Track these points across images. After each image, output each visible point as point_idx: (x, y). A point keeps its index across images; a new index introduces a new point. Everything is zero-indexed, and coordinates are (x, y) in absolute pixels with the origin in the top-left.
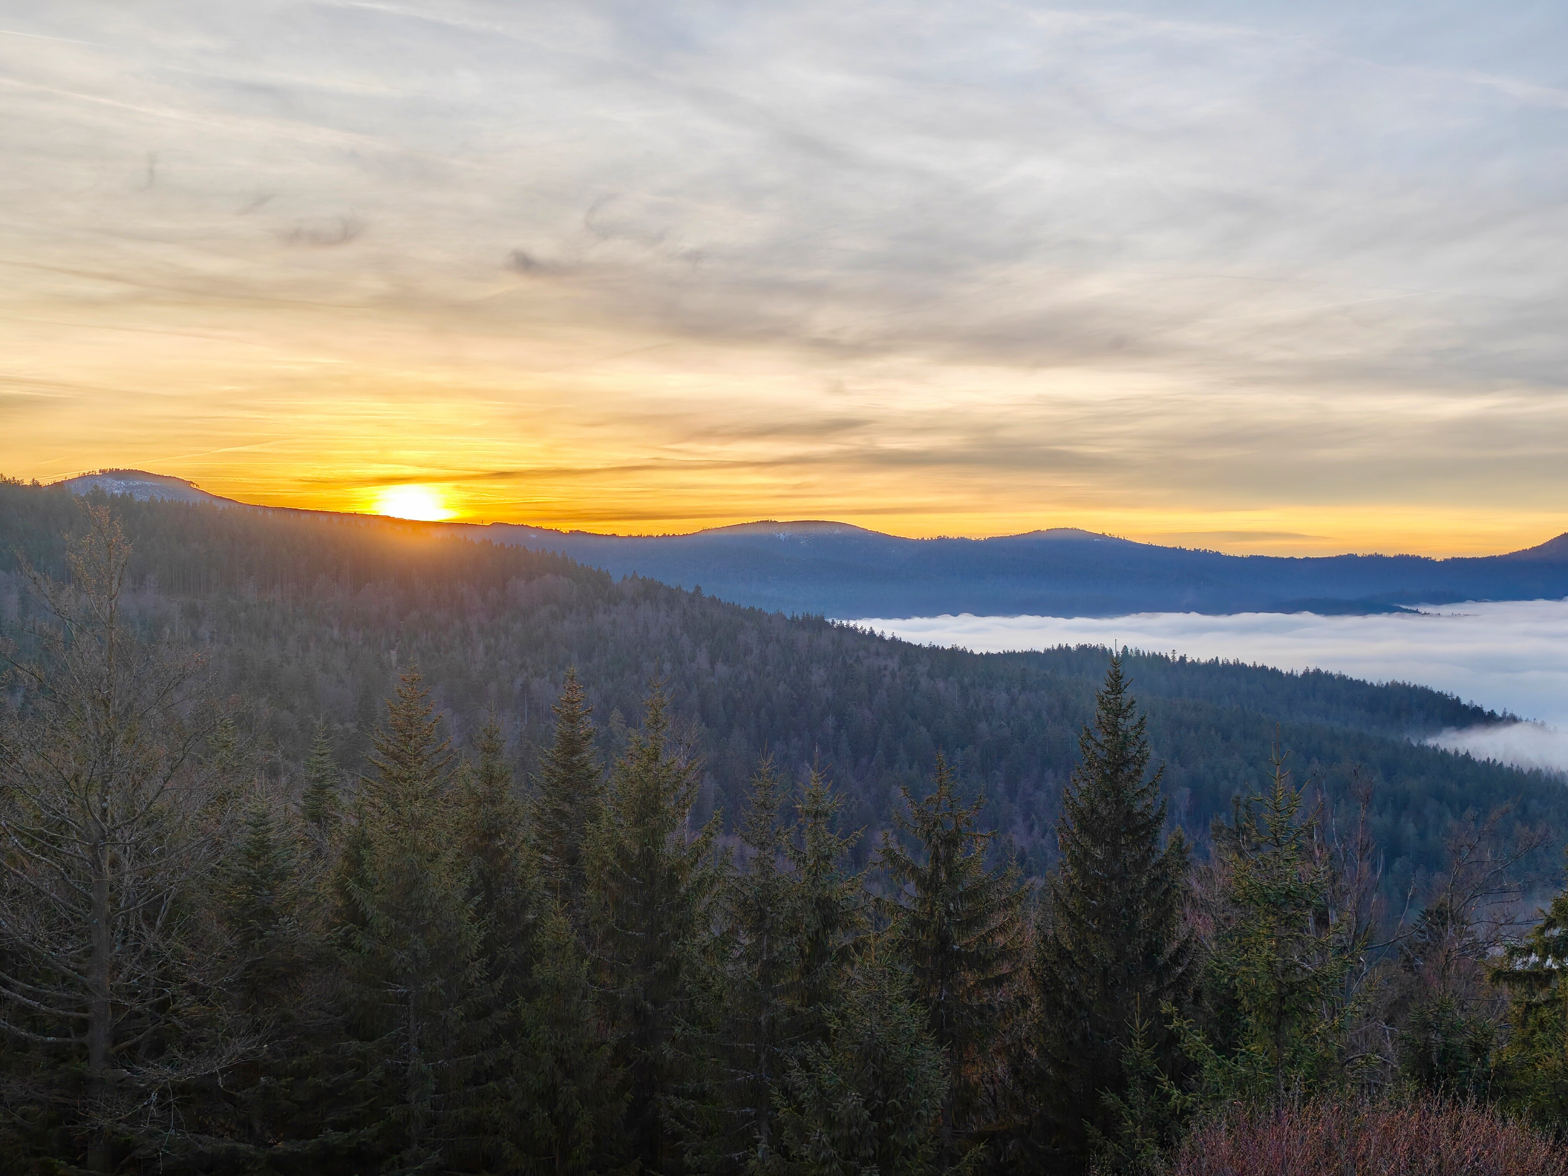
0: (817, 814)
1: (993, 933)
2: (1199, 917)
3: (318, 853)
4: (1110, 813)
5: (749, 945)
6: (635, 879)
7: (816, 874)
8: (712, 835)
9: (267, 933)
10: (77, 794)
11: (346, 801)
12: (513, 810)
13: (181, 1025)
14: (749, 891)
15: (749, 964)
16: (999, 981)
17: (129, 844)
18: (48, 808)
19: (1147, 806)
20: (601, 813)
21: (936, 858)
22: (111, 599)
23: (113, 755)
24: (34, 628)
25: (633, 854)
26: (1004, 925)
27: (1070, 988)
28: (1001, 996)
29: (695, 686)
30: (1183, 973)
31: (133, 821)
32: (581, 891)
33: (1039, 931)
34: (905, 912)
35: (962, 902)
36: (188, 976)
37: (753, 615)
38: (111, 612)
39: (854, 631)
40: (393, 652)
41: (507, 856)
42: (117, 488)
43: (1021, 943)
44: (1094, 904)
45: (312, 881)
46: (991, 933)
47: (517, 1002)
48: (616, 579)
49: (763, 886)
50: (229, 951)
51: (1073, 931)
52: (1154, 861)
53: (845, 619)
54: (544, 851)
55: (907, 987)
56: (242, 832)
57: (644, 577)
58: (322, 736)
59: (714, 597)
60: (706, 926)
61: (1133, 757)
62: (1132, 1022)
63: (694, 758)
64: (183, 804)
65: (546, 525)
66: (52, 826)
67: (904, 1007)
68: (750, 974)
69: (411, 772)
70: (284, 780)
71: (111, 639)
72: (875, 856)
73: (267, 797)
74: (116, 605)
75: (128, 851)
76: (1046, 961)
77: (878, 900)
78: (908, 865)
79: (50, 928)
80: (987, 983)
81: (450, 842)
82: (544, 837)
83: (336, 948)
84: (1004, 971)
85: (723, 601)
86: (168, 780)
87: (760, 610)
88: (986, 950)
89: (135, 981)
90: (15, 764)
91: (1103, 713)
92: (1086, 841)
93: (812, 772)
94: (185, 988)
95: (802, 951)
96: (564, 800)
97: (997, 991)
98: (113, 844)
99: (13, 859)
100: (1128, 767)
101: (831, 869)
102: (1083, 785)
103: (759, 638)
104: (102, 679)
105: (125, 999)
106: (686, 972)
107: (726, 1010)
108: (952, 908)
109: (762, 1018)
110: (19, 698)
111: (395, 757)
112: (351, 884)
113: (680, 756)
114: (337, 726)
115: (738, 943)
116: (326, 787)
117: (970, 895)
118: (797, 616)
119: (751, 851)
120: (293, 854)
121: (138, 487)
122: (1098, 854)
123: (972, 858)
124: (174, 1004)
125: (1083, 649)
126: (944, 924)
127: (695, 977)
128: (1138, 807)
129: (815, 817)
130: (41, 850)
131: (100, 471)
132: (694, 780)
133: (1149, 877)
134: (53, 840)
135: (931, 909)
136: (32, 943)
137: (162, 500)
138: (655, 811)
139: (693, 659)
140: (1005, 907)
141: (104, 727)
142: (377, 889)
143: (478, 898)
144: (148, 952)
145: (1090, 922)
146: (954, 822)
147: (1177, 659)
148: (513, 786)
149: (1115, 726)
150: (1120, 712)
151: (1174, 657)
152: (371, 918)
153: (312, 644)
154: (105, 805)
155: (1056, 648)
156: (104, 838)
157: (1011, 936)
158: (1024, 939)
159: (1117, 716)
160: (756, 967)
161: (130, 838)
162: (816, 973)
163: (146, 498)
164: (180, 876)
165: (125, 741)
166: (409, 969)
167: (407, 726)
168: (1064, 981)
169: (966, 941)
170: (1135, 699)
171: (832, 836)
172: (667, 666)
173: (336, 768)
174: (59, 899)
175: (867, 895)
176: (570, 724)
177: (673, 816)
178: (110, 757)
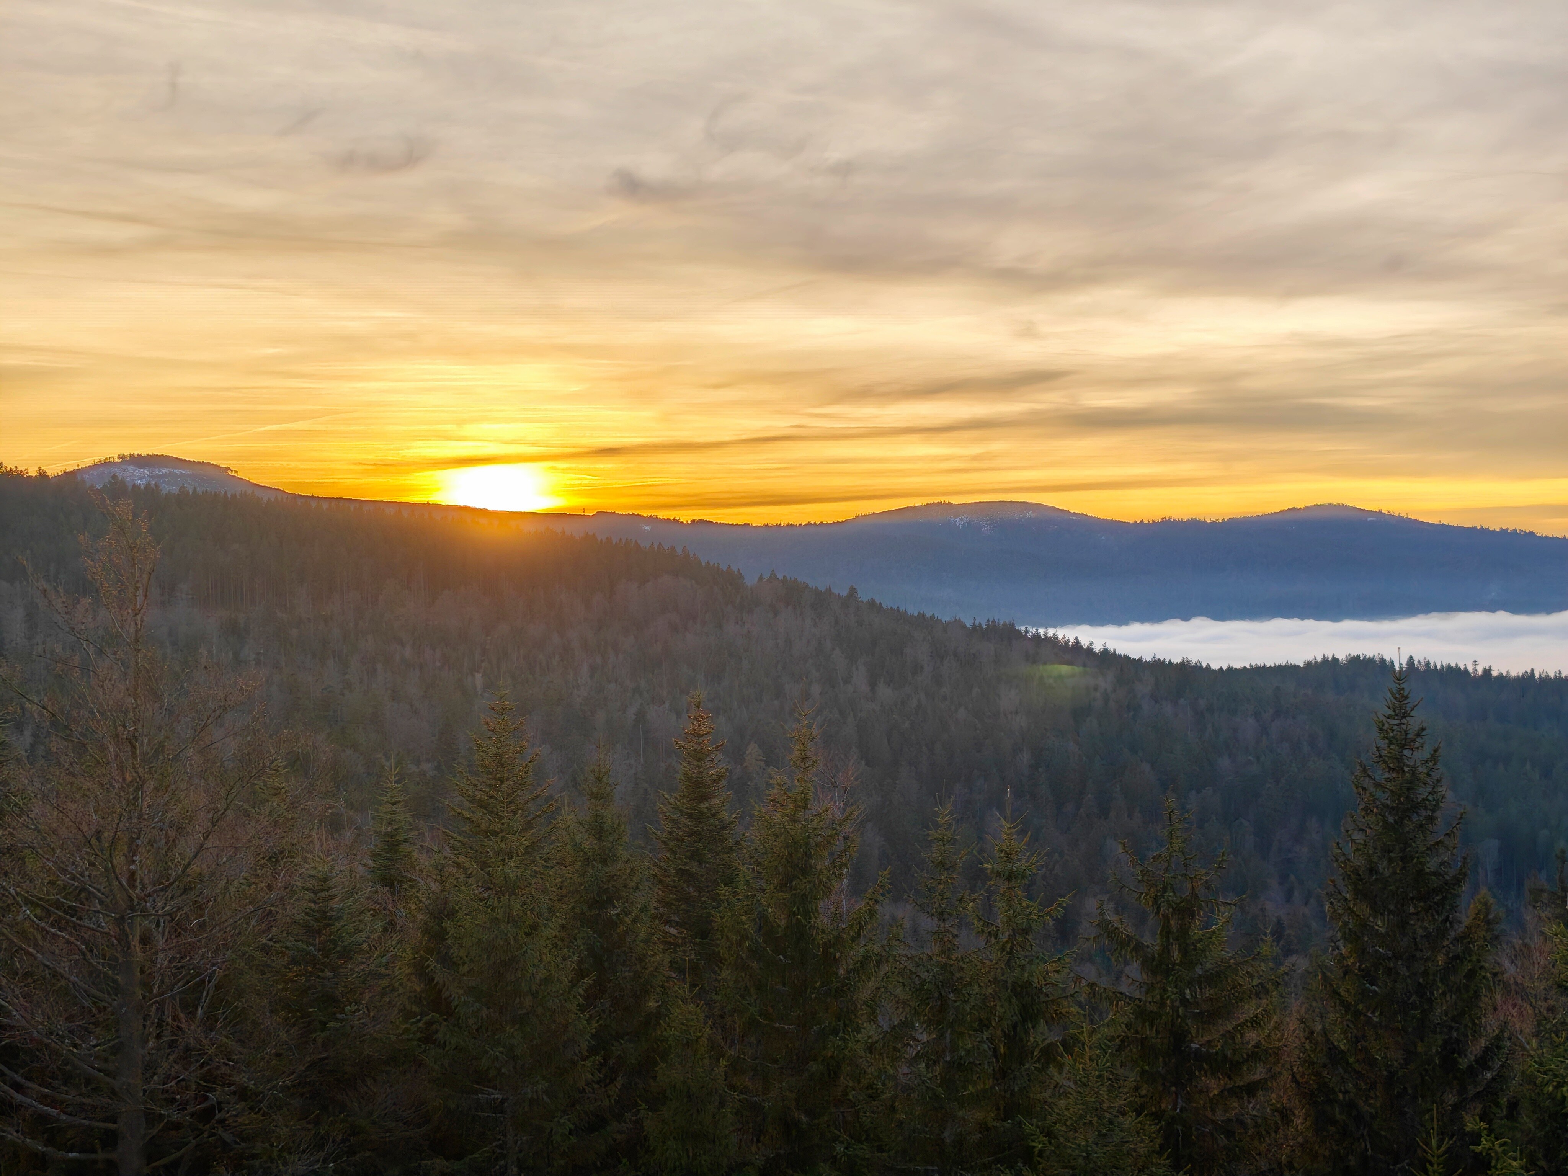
0: (1011, 876)
1: (1242, 1027)
2: (1514, 1006)
3: (390, 926)
4: (1395, 873)
5: (928, 1041)
6: (781, 957)
7: (1010, 953)
8: (877, 901)
9: (331, 1024)
10: (100, 854)
11: (424, 861)
12: (628, 871)
13: (227, 1137)
14: (926, 973)
15: (927, 1066)
16: (1251, 1089)
17: (163, 915)
18: (64, 871)
19: (1443, 863)
20: (738, 874)
21: (1166, 932)
22: (136, 614)
23: (142, 806)
24: (44, 651)
25: (779, 926)
26: (1257, 1017)
27: (1344, 1097)
28: (1254, 1108)
29: (852, 714)
30: (1493, 1079)
31: (168, 887)
32: (715, 973)
33: (1303, 1025)
34: (1128, 1000)
35: (1201, 988)
36: (237, 1079)
37: (924, 622)
38: (136, 631)
39: (1054, 641)
40: (478, 676)
41: (622, 928)
42: (139, 478)
43: (1279, 1040)
44: (1375, 991)
45: (384, 960)
46: (1240, 1028)
47: (638, 1111)
48: (750, 580)
49: (944, 967)
50: (284, 1047)
51: (1348, 1026)
52: (1453, 934)
53: (1041, 626)
54: (668, 922)
55: (1132, 1096)
56: (298, 900)
57: (784, 576)
58: (392, 779)
59: (873, 600)
60: (872, 1017)
61: (1424, 800)
62: (1428, 1144)
63: (852, 805)
64: (228, 866)
65: (662, 514)
66: (69, 894)
67: (1128, 1121)
68: (930, 1079)
69: (503, 824)
70: (348, 835)
71: (137, 663)
72: (1087, 929)
73: (328, 856)
74: (142, 622)
75: (162, 924)
76: (1313, 1063)
77: (1092, 985)
78: (1129, 941)
79: (70, 1019)
80: (1235, 1092)
81: (552, 911)
82: (668, 905)
83: (415, 1043)
84: (1257, 1077)
85: (884, 606)
86: (208, 836)
87: (932, 616)
88: (1234, 1050)
89: (173, 1083)
90: (25, 817)
91: (1383, 744)
92: (1363, 909)
93: (1004, 822)
94: (234, 1093)
95: (995, 1051)
96: (691, 858)
97: (1249, 1102)
98: (144, 916)
99: (23, 934)
100: (1417, 813)
101: (1032, 946)
102: (1358, 837)
103: (932, 653)
104: (126, 712)
105: (161, 1107)
106: (848, 1075)
107: (901, 1123)
108: (1188, 997)
109: (946, 1134)
110: (27, 737)
111: (483, 806)
112: (432, 963)
113: (835, 802)
114: (413, 768)
115: (915, 1040)
116: (399, 843)
117: (1212, 979)
118: (980, 624)
119: (928, 923)
120: (362, 926)
121: (164, 476)
122: (1378, 926)
123: (1214, 932)
124: (219, 1112)
125: (1355, 661)
126: (1178, 1016)
127: (859, 1082)
128: (1432, 864)
129: (1009, 879)
130: (57, 923)
131: (119, 457)
132: (853, 832)
133: (1447, 954)
134: (73, 911)
135: (1162, 997)
136: (49, 1038)
137: (195, 489)
138: (806, 871)
139: (847, 681)
140: (1258, 995)
141: (131, 773)
142: (464, 969)
143: (588, 981)
144: (187, 1049)
145: (1369, 1014)
146: (1189, 886)
147: (1480, 672)
148: (627, 841)
149: (1399, 759)
150: (1406, 742)
151: (1475, 670)
152: (457, 1006)
153: (379, 667)
154: (133, 867)
155: (1319, 659)
156: (132, 908)
157: (1267, 1031)
158: (1283, 1035)
159: (1402, 747)
160: (938, 1069)
161: (163, 908)
162: (1015, 1078)
163: (175, 489)
164: (224, 955)
165: (155, 788)
166: (503, 1071)
167: (498, 766)
168: (1337, 1090)
169: (1207, 1038)
170: (1424, 725)
171: (1031, 903)
172: (816, 690)
173: (411, 820)
174: (80, 984)
175: (1078, 979)
176: (695, 763)
177: (828, 878)
178: (138, 809)
